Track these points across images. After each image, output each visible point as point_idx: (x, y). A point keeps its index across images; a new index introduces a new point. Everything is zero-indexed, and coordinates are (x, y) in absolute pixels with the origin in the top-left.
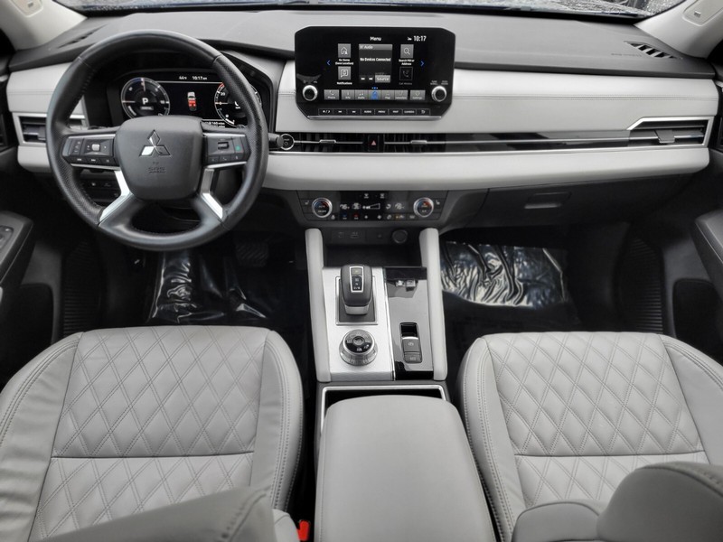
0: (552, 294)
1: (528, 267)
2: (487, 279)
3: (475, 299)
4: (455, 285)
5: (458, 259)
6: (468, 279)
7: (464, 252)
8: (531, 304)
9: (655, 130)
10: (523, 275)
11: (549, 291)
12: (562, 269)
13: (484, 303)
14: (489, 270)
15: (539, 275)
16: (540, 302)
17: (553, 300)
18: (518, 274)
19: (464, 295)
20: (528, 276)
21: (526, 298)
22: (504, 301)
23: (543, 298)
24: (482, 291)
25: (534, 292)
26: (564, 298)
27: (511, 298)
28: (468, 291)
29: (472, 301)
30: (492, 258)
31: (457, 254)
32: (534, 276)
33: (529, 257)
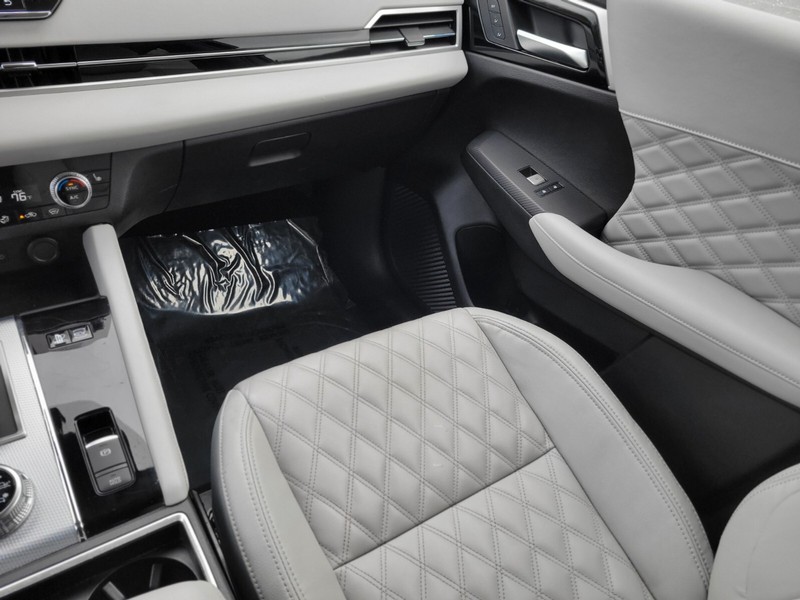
0: (312, 277)
1: (274, 248)
2: (223, 278)
3: (212, 311)
4: (178, 298)
5: (172, 259)
6: (195, 284)
7: (179, 247)
8: (289, 298)
9: (397, 29)
10: (270, 260)
11: (307, 273)
12: (316, 241)
13: (227, 312)
14: (222, 264)
15: (290, 255)
16: (299, 291)
17: (315, 285)
18: (263, 261)
19: (194, 309)
20: (276, 261)
21: (280, 290)
22: (253, 303)
23: (302, 285)
24: (219, 297)
25: (289, 279)
26: (328, 279)
27: (261, 296)
28: (200, 301)
29: (210, 314)
30: (222, 246)
31: (170, 251)
32: (285, 259)
33: (270, 234)
